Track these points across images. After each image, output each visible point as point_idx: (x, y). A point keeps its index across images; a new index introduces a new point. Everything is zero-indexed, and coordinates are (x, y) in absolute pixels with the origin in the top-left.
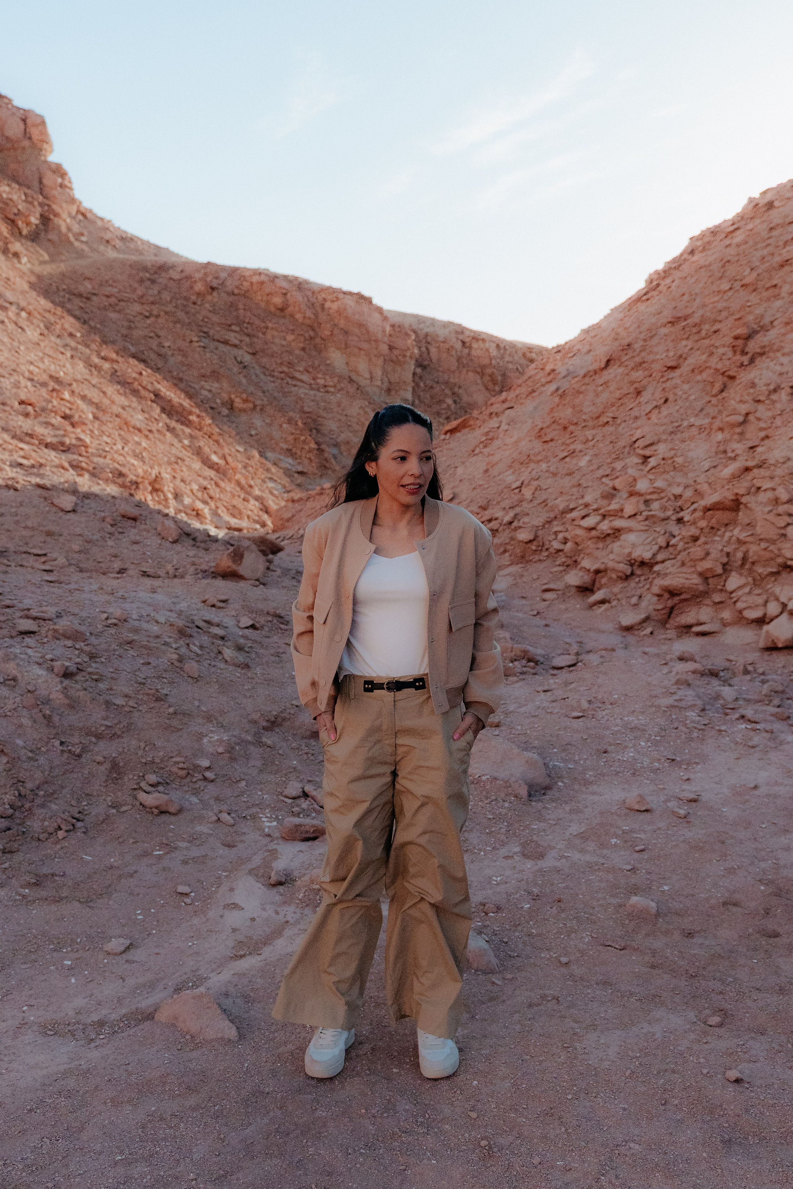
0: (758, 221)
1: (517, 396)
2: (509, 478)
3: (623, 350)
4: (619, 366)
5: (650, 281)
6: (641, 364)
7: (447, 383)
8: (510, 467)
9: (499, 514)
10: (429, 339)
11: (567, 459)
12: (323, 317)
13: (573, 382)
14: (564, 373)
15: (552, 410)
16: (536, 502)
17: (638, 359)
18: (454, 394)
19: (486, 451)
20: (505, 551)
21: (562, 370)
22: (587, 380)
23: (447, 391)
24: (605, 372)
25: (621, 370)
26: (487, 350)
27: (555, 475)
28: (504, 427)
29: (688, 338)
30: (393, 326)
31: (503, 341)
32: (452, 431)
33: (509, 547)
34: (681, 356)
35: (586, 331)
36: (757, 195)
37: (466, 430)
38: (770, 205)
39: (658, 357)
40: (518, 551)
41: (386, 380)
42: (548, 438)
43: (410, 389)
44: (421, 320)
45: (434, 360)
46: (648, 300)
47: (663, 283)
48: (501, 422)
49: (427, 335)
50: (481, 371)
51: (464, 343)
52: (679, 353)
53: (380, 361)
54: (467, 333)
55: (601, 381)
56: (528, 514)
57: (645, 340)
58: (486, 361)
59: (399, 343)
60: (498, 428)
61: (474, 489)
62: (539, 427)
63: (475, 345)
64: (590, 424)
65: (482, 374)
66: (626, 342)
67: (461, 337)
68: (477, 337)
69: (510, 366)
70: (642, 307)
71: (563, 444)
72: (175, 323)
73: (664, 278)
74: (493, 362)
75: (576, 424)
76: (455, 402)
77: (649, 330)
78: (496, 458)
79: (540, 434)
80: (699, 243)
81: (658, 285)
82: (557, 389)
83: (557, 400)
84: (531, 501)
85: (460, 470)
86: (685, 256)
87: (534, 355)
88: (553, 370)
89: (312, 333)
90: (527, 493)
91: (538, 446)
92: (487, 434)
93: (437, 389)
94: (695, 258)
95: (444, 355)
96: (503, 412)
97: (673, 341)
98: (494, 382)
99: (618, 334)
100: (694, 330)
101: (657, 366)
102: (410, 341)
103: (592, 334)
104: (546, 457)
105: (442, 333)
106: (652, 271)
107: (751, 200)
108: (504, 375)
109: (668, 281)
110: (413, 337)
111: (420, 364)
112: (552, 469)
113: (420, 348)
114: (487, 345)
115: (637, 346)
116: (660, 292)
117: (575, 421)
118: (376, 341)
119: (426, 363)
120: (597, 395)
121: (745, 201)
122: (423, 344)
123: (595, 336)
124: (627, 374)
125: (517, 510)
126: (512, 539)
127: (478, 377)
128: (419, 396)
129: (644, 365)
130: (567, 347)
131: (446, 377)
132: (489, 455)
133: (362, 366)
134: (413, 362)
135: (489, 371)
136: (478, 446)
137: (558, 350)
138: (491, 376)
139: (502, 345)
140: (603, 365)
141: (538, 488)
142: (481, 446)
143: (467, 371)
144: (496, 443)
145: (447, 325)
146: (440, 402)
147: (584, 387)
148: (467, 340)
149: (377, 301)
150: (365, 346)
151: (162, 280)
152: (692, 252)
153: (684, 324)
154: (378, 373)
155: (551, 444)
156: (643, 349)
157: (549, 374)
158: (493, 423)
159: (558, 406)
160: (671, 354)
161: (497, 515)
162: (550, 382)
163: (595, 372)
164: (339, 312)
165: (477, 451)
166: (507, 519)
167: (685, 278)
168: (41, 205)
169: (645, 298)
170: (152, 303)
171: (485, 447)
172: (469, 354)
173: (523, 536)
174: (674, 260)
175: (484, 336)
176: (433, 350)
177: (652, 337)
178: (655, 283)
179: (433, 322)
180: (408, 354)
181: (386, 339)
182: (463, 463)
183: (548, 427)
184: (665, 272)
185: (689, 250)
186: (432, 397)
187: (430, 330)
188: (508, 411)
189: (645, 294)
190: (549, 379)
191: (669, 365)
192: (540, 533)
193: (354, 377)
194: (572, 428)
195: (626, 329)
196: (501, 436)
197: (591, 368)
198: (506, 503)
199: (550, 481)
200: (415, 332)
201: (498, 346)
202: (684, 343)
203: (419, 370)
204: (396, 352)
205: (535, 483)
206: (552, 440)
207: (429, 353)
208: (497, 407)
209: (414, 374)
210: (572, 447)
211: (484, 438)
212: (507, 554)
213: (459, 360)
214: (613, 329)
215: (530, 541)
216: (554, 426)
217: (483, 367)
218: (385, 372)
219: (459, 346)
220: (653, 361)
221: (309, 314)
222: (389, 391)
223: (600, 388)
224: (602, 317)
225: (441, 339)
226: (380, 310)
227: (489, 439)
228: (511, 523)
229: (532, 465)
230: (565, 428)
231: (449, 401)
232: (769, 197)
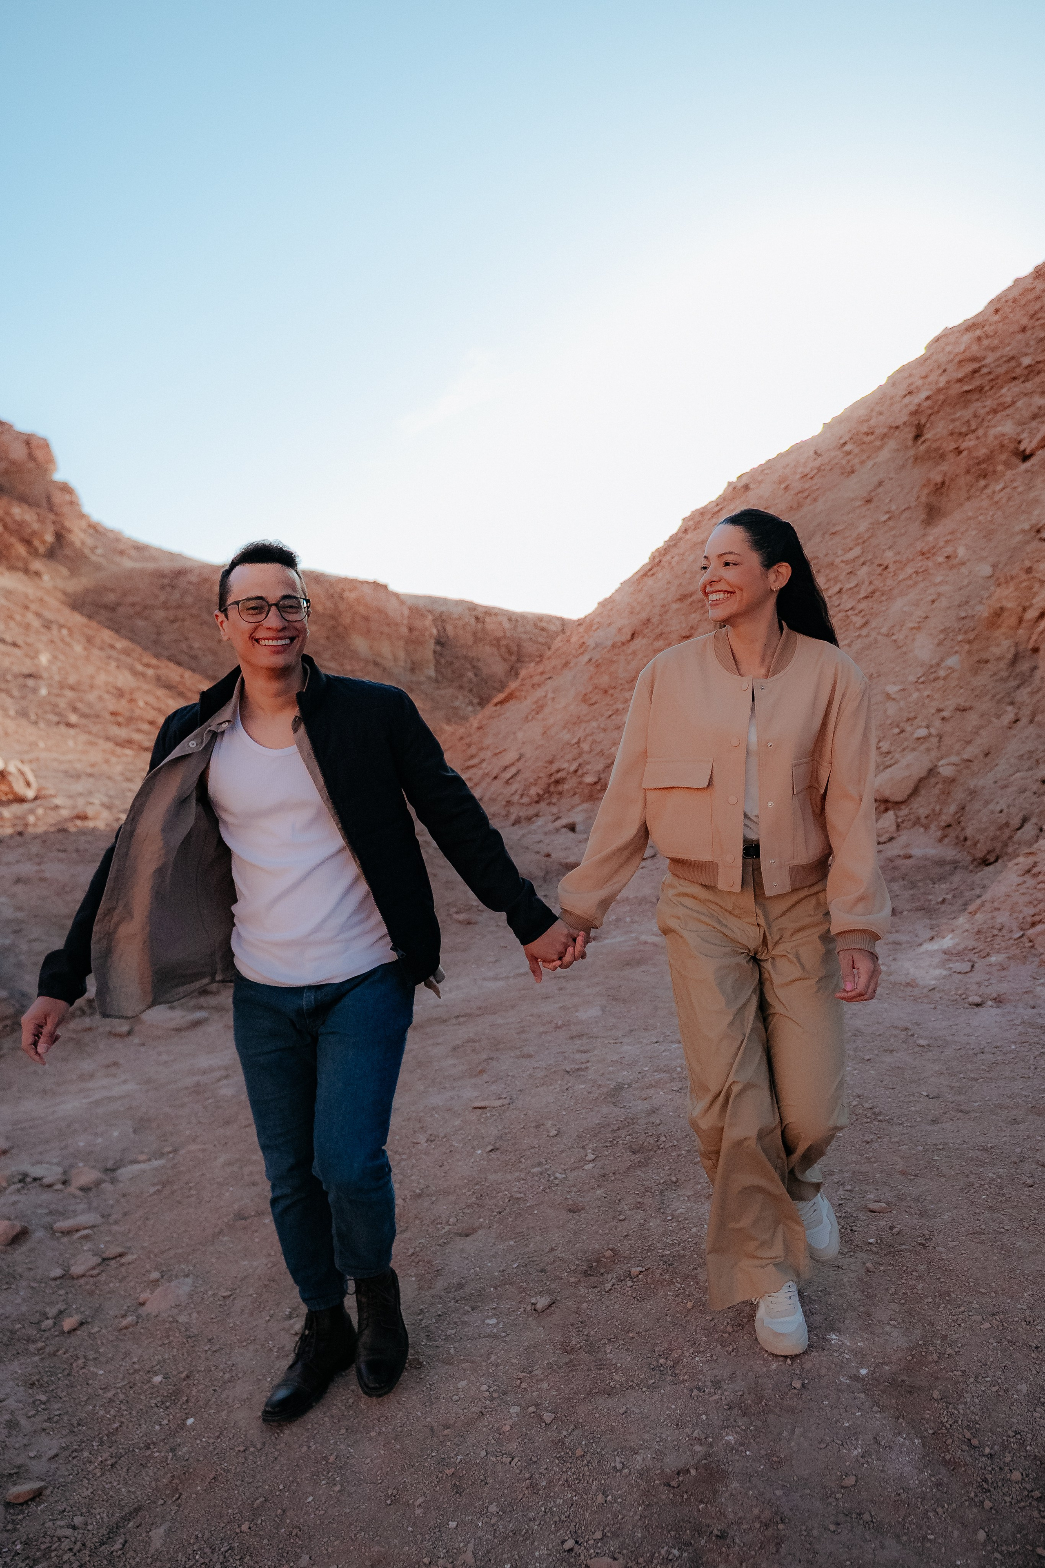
0: (737, 502)
1: (553, 668)
2: (566, 736)
3: (644, 624)
4: (644, 637)
5: (653, 558)
6: (661, 634)
7: (465, 657)
8: (564, 728)
9: (566, 765)
10: (444, 617)
11: (613, 717)
12: (342, 606)
13: (603, 652)
14: (593, 645)
15: (591, 678)
16: (594, 753)
17: (657, 631)
18: (474, 667)
19: (540, 716)
20: (575, 794)
21: (591, 643)
22: (616, 651)
23: (468, 666)
24: (632, 644)
25: (644, 641)
26: (500, 623)
27: (605, 730)
28: (550, 695)
29: (695, 612)
30: (410, 609)
31: (514, 613)
32: (501, 703)
33: (578, 790)
34: (692, 628)
35: (603, 604)
36: (734, 479)
37: (512, 702)
38: (746, 488)
39: (673, 629)
40: (586, 791)
41: (409, 660)
42: (593, 701)
43: (432, 667)
44: (434, 600)
45: (451, 638)
46: (653, 575)
47: (664, 560)
48: (547, 692)
49: (441, 613)
50: (496, 642)
51: (477, 618)
52: (690, 625)
53: (402, 643)
54: (480, 609)
55: (629, 651)
56: (589, 763)
57: (661, 615)
58: (500, 634)
59: (418, 624)
60: (545, 696)
61: (537, 748)
62: (584, 692)
63: (487, 619)
64: (626, 686)
65: (498, 647)
66: (644, 616)
67: (474, 613)
68: (490, 612)
69: (524, 636)
70: (650, 581)
71: (608, 704)
72: (202, 624)
73: (664, 555)
74: (508, 634)
75: (615, 688)
76: (476, 675)
77: (663, 606)
78: (551, 721)
79: (585, 699)
80: (691, 523)
81: (660, 561)
82: (590, 660)
83: (592, 669)
84: (590, 752)
85: (520, 735)
86: (680, 535)
87: (544, 624)
88: (584, 643)
89: (333, 622)
90: (585, 746)
91: (584, 708)
92: (536, 702)
93: (457, 664)
94: (688, 536)
95: (461, 632)
96: (543, 683)
97: (683, 614)
98: (510, 653)
99: (633, 607)
100: (700, 605)
101: (674, 636)
102: (428, 622)
103: (609, 607)
104: (594, 717)
105: (456, 611)
106: (654, 549)
107: (730, 484)
108: (519, 646)
109: (668, 557)
110: (430, 617)
111: (438, 642)
112: (602, 726)
113: (437, 627)
114: (500, 618)
115: (655, 620)
116: (663, 568)
117: (613, 684)
118: (397, 624)
119: (443, 640)
120: (628, 663)
121: (725, 485)
122: (439, 623)
123: (611, 609)
124: (651, 644)
125: (580, 760)
126: (580, 783)
127: (495, 650)
128: (442, 674)
129: (664, 636)
130: (588, 620)
131: (464, 652)
132: (543, 720)
133: (386, 649)
134: (432, 641)
135: (503, 642)
136: (530, 713)
137: (580, 623)
138: (507, 646)
139: (513, 618)
140: (629, 637)
141: (594, 742)
142: (533, 713)
143: (484, 645)
144: (547, 710)
145: (459, 603)
146: (461, 676)
147: (615, 658)
148: (480, 615)
149: (394, 587)
150: (386, 630)
151: (182, 583)
152: (686, 531)
153: (690, 600)
154: (401, 654)
155: (596, 706)
156: (661, 623)
157: (580, 647)
158: (540, 693)
159: (596, 673)
160: (684, 625)
161: (562, 767)
162: (582, 654)
163: (623, 644)
164: (357, 600)
165: (530, 717)
166: (573, 768)
167: (683, 554)
168: (54, 523)
169: (651, 573)
170: (178, 607)
171: (537, 713)
172: (484, 629)
173: (589, 779)
174: (672, 538)
175: (495, 611)
176: (449, 628)
177: (666, 612)
178: (657, 560)
179: (445, 601)
180: (427, 634)
181: (405, 622)
182: (520, 729)
183: (591, 692)
184: (665, 549)
185: (683, 529)
186: (453, 672)
187: (444, 609)
188: (549, 681)
189: (650, 570)
190: (582, 650)
191: (685, 634)
192: (602, 776)
193: (379, 660)
194: (611, 691)
195: (639, 603)
196: (550, 702)
197: (617, 639)
198: (569, 757)
199: (602, 735)
200: (429, 611)
201: (510, 620)
202: (693, 615)
203: (438, 648)
204: (416, 633)
205: (590, 739)
206: (596, 703)
207: (445, 630)
208: (536, 679)
209: (435, 652)
210: (615, 707)
211: (534, 706)
212: (577, 796)
213: (475, 634)
214: (629, 604)
215: (596, 783)
216: (596, 691)
217: (498, 640)
218: (407, 653)
219: (473, 621)
220: (670, 633)
221: (329, 604)
222: (412, 670)
223: (630, 657)
224: (613, 591)
225: (456, 616)
226: (396, 595)
227: (539, 708)
228: (576, 771)
229: (584, 725)
230: (606, 692)
231: (470, 674)
232: (744, 481)
